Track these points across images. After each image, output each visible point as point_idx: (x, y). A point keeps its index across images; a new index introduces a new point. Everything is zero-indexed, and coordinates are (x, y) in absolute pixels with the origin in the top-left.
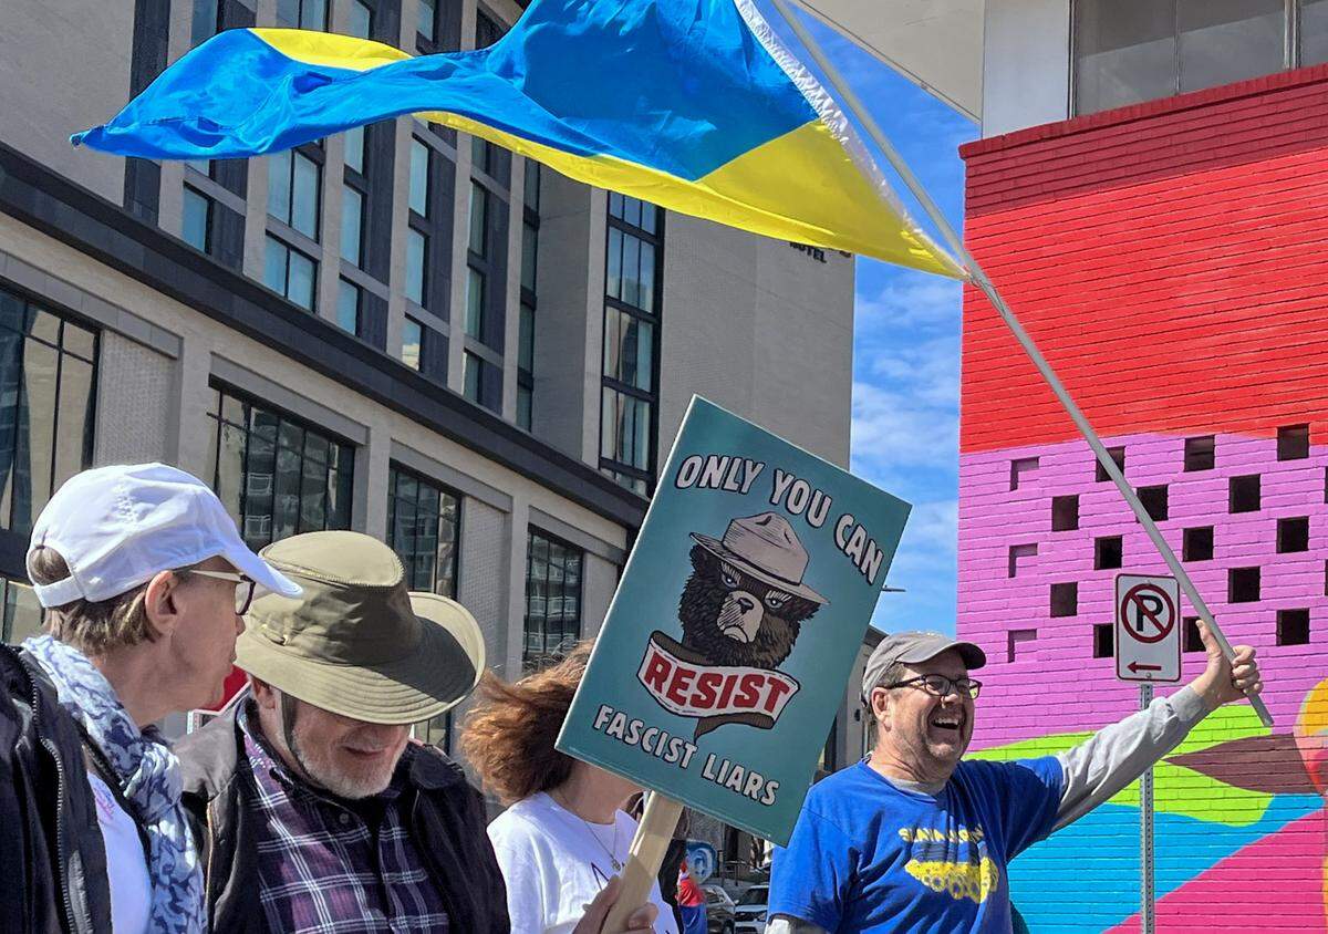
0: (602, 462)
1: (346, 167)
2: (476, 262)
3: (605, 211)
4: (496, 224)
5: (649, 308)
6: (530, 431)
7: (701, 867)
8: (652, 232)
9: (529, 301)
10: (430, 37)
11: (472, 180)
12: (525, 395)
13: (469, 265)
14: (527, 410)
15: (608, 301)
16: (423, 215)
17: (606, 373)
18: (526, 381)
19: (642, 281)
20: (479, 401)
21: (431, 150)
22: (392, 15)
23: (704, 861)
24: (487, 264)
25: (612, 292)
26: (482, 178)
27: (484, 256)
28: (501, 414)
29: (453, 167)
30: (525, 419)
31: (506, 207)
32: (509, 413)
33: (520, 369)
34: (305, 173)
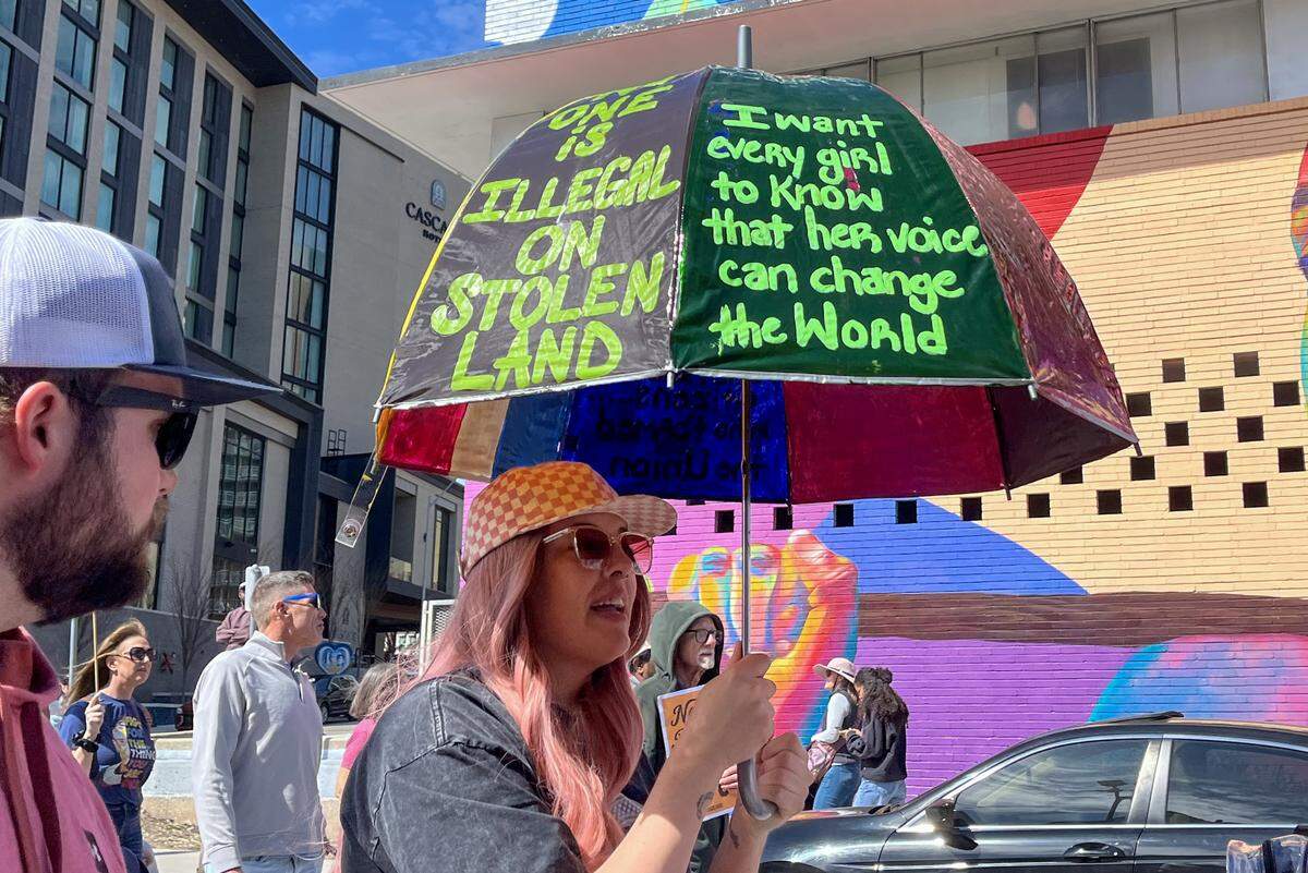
0: (284, 377)
1: (103, 171)
2: (199, 239)
3: (292, 207)
4: (213, 212)
5: (322, 274)
6: (231, 357)
7: (341, 661)
8: (326, 223)
9: (235, 265)
10: (170, 87)
11: (197, 183)
12: (229, 329)
13: (192, 240)
14: (231, 342)
15: (292, 268)
16: (160, 205)
17: (289, 316)
18: (231, 320)
19: (318, 248)
20: (195, 337)
21: (167, 162)
22: (141, 70)
23: (344, 657)
24: (206, 239)
25: (296, 262)
26: (204, 182)
27: (203, 234)
28: (210, 345)
29: (183, 174)
30: (228, 349)
31: (220, 202)
32: (217, 344)
33: (226, 311)
34: (71, 173)
